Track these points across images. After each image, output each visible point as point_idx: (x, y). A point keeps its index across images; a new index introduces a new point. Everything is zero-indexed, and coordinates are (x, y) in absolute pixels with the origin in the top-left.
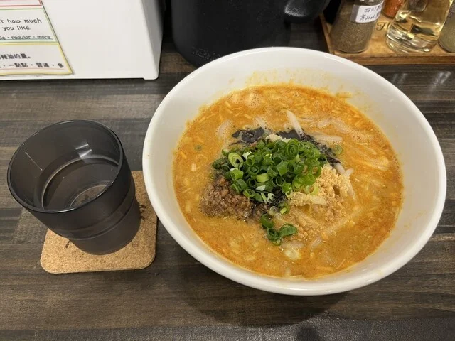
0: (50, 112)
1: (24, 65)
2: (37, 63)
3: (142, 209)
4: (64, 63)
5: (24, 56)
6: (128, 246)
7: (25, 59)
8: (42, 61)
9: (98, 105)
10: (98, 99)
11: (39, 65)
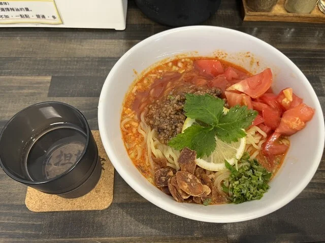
0: (46, 51)
1: (27, 16)
2: (37, 15)
3: (102, 162)
4: (56, 16)
5: (27, 9)
6: (92, 192)
7: (28, 12)
8: (41, 14)
9: (81, 47)
10: (81, 42)
11: (38, 16)
